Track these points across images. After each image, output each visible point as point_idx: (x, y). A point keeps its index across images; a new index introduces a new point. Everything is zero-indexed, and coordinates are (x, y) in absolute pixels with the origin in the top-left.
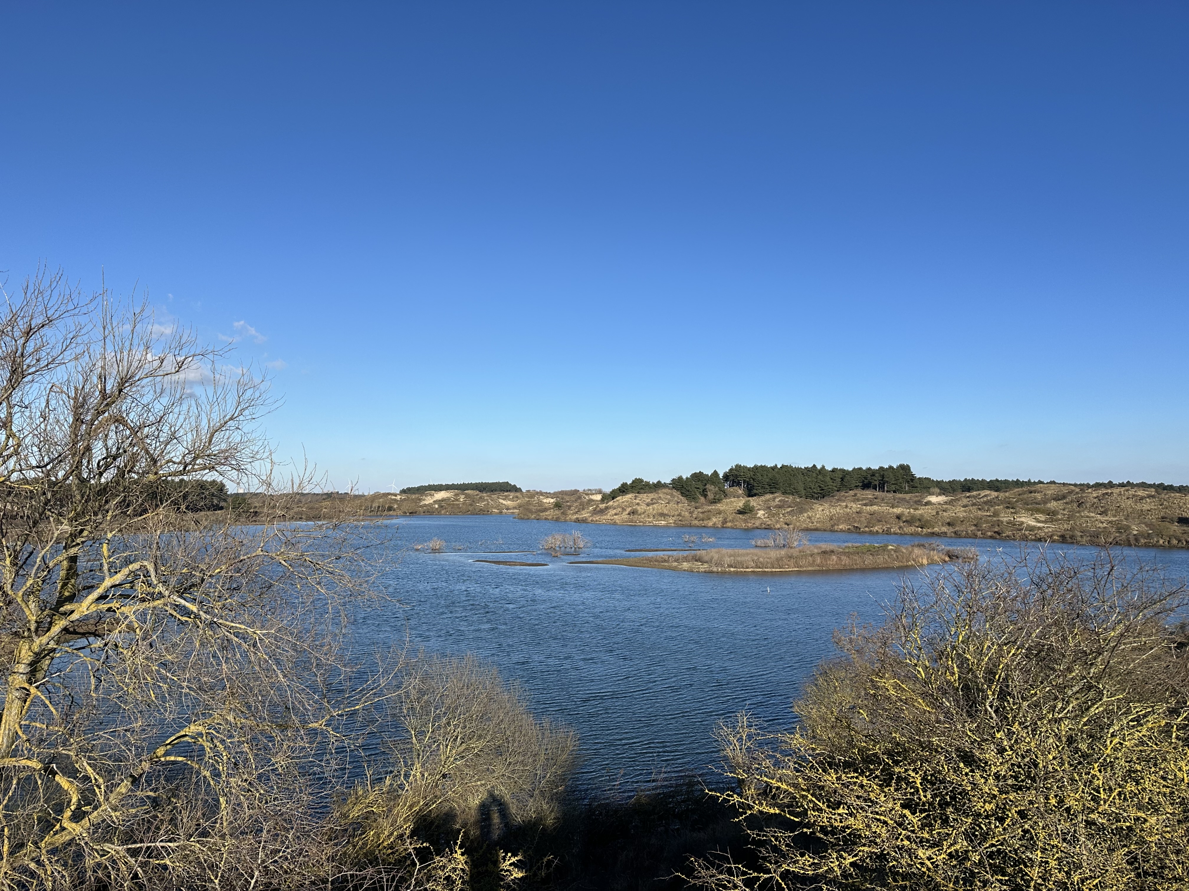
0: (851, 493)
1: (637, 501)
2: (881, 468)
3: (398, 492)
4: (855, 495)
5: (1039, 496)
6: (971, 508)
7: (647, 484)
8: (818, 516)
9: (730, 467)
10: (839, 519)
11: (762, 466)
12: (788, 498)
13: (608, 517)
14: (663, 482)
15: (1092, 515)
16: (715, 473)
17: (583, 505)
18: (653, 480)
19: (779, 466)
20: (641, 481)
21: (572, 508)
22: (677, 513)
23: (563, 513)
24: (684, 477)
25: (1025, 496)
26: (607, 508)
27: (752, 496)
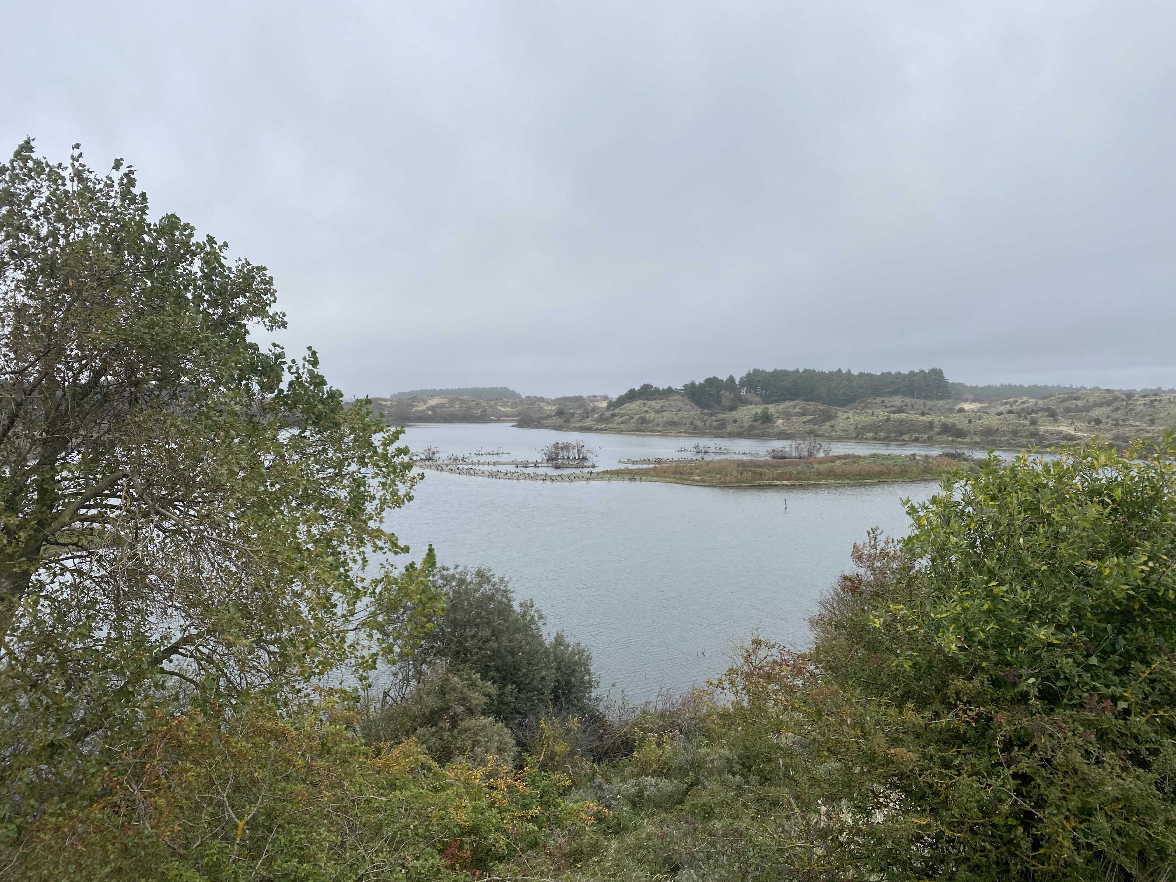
0: (879, 400)
1: (645, 409)
2: (912, 373)
3: (388, 398)
4: (883, 402)
5: (1080, 403)
6: (1007, 416)
7: (657, 390)
8: (841, 424)
9: (746, 372)
10: (863, 428)
11: (782, 371)
12: (809, 405)
13: (614, 426)
14: (674, 388)
15: (1138, 423)
16: (731, 379)
17: (588, 413)
18: (662, 385)
19: (801, 371)
20: (651, 387)
21: (576, 416)
22: (689, 421)
23: (565, 421)
24: (697, 383)
25: (1067, 404)
26: (614, 415)
27: (771, 403)
